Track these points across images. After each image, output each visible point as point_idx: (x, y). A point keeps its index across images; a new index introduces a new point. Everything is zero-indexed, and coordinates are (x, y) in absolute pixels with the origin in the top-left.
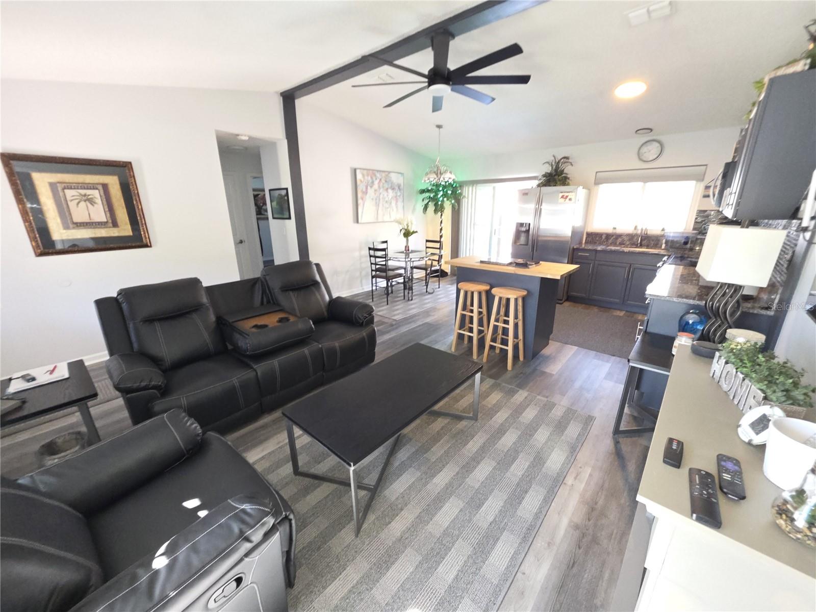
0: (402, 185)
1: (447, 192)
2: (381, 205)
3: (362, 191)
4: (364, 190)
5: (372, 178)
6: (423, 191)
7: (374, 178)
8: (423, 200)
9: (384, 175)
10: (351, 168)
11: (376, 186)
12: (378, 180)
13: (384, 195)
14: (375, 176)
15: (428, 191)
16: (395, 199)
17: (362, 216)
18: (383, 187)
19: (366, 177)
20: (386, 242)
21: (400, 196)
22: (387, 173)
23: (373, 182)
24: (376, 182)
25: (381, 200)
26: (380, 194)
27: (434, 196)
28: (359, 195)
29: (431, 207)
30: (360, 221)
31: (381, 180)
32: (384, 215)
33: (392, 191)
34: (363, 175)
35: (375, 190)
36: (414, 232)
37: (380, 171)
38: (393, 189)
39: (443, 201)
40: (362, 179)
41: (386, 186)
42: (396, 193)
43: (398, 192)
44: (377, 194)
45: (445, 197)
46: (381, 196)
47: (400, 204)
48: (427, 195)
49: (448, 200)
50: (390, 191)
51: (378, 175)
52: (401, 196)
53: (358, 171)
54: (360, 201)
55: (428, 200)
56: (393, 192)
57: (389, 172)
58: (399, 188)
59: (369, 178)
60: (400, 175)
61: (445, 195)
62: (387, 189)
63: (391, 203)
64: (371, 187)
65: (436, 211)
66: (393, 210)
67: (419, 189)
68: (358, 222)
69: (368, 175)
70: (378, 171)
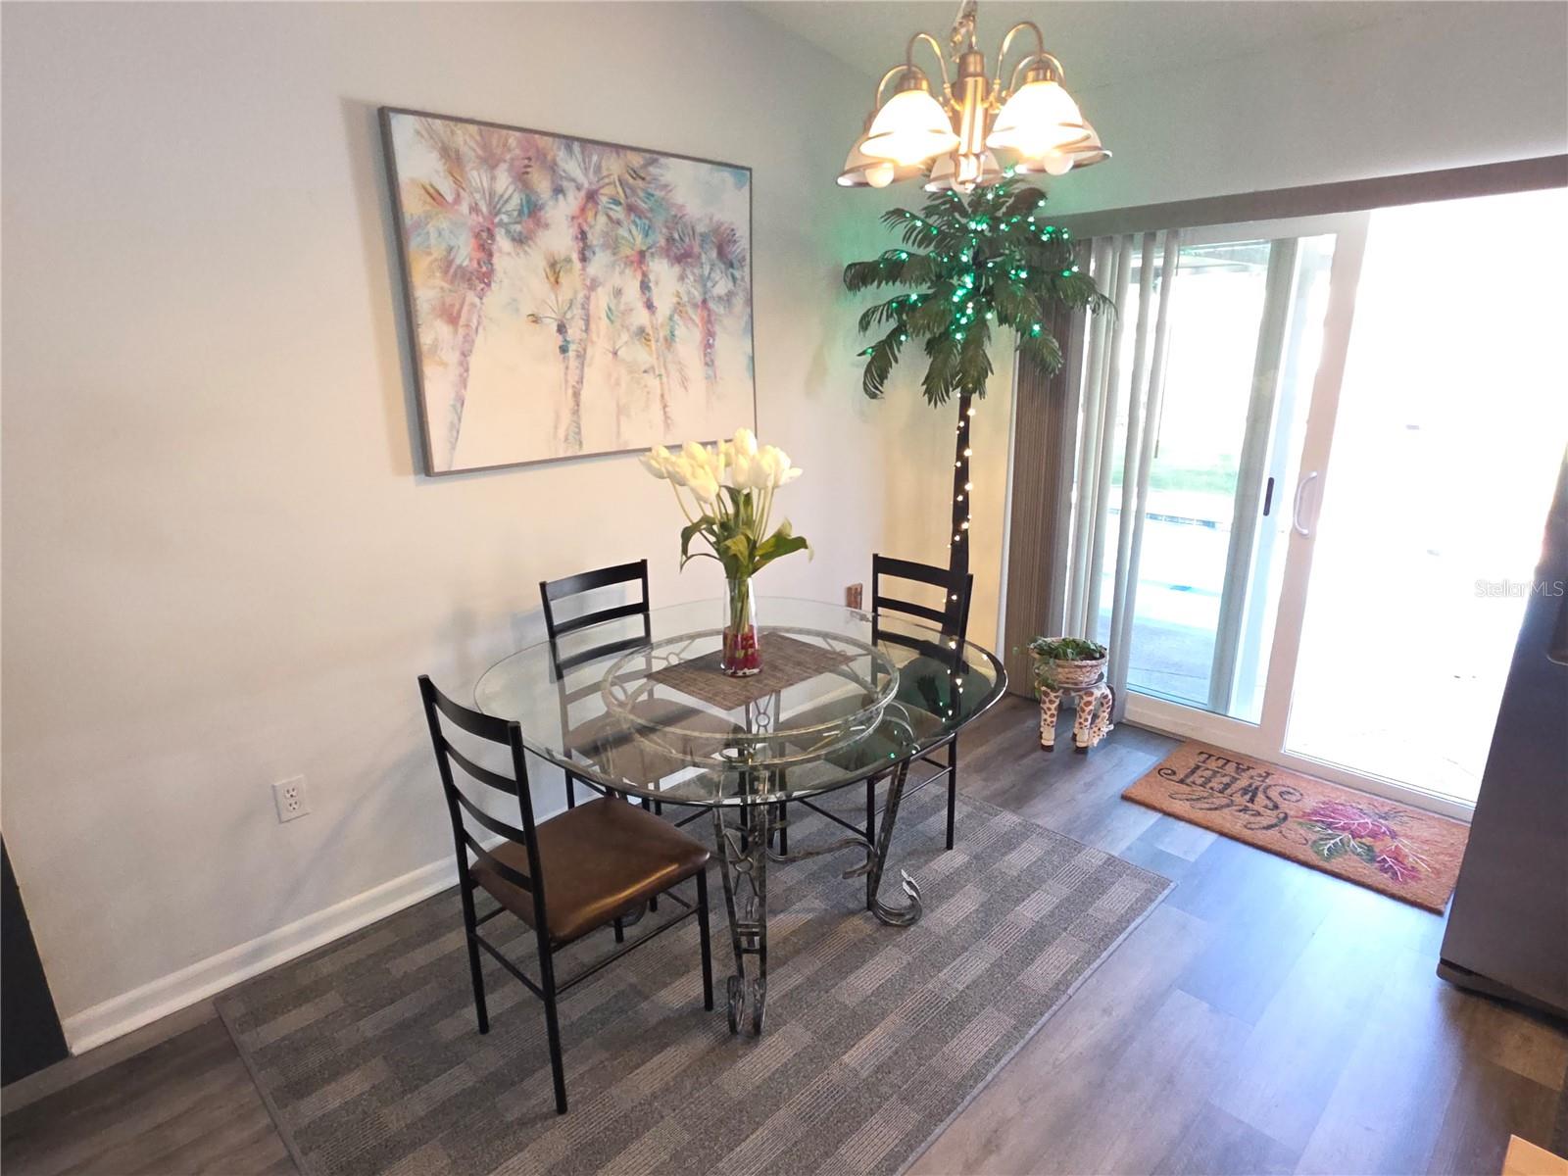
0: (742, 232)
1: (1002, 274)
2: (598, 354)
3: (447, 264)
4: (465, 254)
5: (521, 178)
6: (860, 276)
7: (542, 185)
8: (864, 323)
9: (614, 166)
10: (350, 106)
11: (558, 238)
12: (571, 202)
13: (618, 293)
14: (553, 168)
15: (891, 270)
16: (696, 316)
17: (455, 429)
18: (613, 245)
19: (477, 177)
20: (638, 570)
21: (727, 299)
22: (637, 160)
23: (532, 210)
24: (560, 213)
25: (601, 326)
26: (593, 285)
27: (923, 298)
28: (427, 291)
29: (911, 365)
30: (439, 463)
31: (592, 196)
32: (621, 411)
33: (677, 269)
34: (452, 158)
35: (555, 269)
36: (785, 544)
37: (585, 142)
38: (682, 257)
39: (978, 327)
40: (446, 188)
41: (633, 236)
42: (703, 281)
43: (717, 275)
44: (572, 281)
45: (989, 308)
46: (601, 299)
47: (730, 347)
48: (890, 291)
49: (1003, 319)
50: (662, 271)
51: (571, 166)
52: (739, 301)
53: (403, 130)
54: (433, 333)
55: (893, 324)
56: (682, 278)
57: (654, 156)
58: (721, 253)
59: (504, 182)
60: (727, 175)
61: (983, 296)
62: (642, 254)
63: (670, 340)
64: (520, 240)
65: (934, 388)
66: (684, 382)
67: (845, 265)
68: (424, 464)
69: (490, 162)
70: (568, 140)
